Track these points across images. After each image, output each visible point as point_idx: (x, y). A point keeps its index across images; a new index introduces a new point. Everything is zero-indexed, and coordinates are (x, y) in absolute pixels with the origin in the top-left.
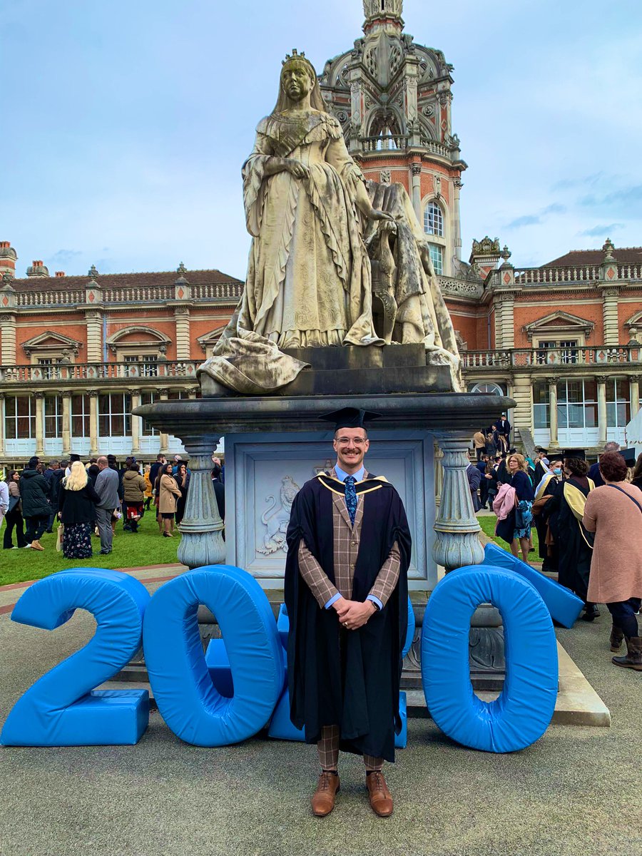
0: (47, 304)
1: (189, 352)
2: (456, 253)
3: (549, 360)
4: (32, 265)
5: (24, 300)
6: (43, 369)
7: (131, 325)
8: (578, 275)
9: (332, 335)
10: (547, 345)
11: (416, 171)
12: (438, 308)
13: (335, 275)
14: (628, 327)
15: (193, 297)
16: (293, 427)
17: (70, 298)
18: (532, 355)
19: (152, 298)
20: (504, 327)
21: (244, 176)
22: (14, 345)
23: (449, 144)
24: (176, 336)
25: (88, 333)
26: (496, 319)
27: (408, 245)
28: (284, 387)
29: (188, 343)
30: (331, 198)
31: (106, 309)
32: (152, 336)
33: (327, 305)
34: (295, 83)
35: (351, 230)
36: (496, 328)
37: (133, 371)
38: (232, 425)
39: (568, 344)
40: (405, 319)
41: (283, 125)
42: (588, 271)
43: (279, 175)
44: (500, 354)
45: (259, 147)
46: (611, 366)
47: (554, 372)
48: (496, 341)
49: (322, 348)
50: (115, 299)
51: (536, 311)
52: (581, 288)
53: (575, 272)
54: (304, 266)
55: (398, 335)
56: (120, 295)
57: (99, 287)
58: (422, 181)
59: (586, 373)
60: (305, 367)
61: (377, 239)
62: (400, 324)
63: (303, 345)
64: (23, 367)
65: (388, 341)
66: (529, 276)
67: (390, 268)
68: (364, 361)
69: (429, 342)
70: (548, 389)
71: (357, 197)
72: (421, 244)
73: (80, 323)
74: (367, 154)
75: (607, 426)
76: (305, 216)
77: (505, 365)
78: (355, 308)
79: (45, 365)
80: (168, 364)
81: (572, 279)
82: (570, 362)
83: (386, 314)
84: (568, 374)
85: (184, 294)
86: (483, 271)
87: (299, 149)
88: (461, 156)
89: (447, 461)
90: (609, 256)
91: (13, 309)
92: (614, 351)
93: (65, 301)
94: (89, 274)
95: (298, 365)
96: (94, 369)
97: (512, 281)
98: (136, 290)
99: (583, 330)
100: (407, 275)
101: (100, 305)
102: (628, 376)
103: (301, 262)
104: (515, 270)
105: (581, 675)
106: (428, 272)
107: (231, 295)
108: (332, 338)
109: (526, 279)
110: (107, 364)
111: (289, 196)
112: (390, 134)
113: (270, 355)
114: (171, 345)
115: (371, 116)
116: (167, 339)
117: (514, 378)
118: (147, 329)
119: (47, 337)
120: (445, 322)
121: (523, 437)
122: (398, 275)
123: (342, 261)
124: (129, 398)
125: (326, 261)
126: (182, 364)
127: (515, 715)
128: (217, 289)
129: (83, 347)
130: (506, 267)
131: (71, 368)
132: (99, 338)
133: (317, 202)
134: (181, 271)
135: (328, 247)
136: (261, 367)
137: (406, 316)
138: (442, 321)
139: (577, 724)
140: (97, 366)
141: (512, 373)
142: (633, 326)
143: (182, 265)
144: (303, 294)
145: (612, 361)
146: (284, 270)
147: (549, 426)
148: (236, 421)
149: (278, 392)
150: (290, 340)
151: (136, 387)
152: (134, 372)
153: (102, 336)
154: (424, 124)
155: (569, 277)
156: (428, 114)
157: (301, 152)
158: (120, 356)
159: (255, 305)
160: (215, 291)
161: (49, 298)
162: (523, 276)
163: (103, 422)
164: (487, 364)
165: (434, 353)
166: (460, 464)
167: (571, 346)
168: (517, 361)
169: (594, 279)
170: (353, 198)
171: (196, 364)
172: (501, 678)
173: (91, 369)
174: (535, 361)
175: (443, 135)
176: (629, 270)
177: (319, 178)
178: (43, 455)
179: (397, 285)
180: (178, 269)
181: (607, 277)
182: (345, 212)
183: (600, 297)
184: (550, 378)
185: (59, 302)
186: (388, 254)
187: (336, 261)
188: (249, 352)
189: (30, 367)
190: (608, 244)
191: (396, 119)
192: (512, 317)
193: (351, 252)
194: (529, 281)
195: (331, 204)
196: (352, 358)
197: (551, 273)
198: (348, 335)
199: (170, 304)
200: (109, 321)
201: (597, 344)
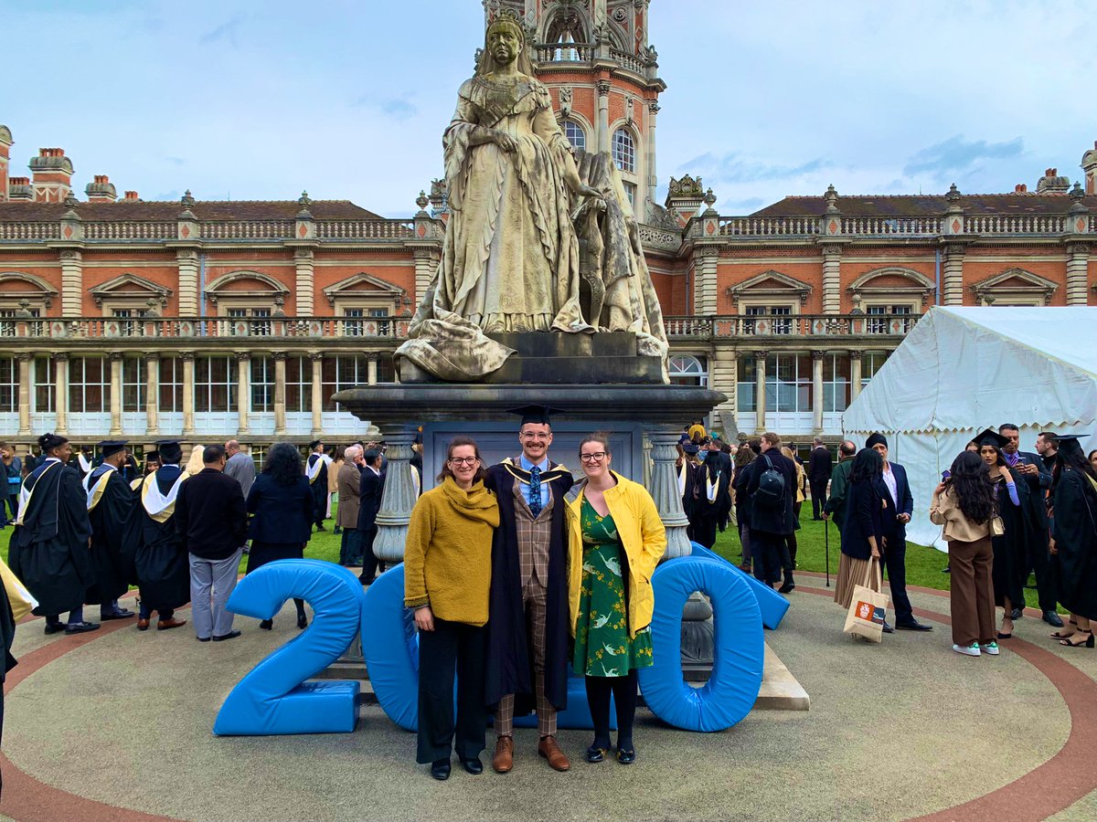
0: (125, 238)
1: (312, 305)
2: (650, 193)
3: (757, 330)
4: (93, 181)
5: (93, 231)
6: (121, 323)
7: (237, 269)
8: (795, 227)
9: (538, 320)
10: (755, 311)
11: (603, 91)
12: (645, 289)
13: (543, 256)
14: (851, 292)
15: (319, 235)
16: (500, 417)
17: (156, 231)
18: (738, 323)
19: (265, 235)
20: (705, 287)
21: (445, 145)
22: (80, 290)
23: (643, 58)
24: (296, 286)
25: (181, 278)
26: (696, 278)
27: (617, 223)
28: (490, 374)
29: (312, 295)
30: (540, 174)
31: (205, 247)
32: (265, 284)
33: (534, 288)
34: (503, 47)
35: (560, 208)
36: (696, 289)
37: (241, 328)
38: (437, 414)
39: (780, 311)
40: (612, 302)
41: (490, 92)
42: (806, 223)
43: (485, 147)
44: (700, 321)
45: (462, 113)
46: (830, 339)
47: (762, 345)
48: (696, 305)
49: (528, 334)
50: (216, 236)
51: (744, 269)
52: (798, 243)
53: (792, 224)
54: (510, 246)
55: (605, 321)
56: (223, 231)
57: (196, 218)
58: (610, 102)
59: (801, 347)
60: (512, 354)
61: (584, 216)
62: (607, 307)
63: (508, 329)
64: (94, 320)
65: (595, 326)
66: (737, 226)
67: (599, 249)
68: (573, 349)
69: (637, 328)
70: (755, 364)
71: (565, 171)
72: (629, 220)
73: (169, 264)
74: (543, 65)
75: (824, 411)
76: (512, 193)
77: (704, 335)
78: (562, 291)
79: (122, 317)
80: (286, 320)
81: (788, 232)
82: (782, 332)
83: (594, 298)
84: (780, 347)
85: (307, 232)
86: (682, 218)
87: (506, 118)
88: (659, 74)
89: (657, 454)
90: (832, 207)
91: (78, 243)
92: (834, 321)
93: (150, 235)
94: (183, 201)
95: (505, 352)
96: (190, 326)
97: (717, 232)
98: (244, 225)
99: (798, 294)
100: (616, 257)
101: (197, 242)
102: (849, 351)
103: (507, 241)
104: (720, 219)
105: (784, 667)
106: (636, 251)
107: (368, 235)
108: (539, 322)
109: (733, 230)
110: (206, 319)
111: (495, 171)
112: (572, 41)
113: (475, 340)
114: (289, 296)
115: (549, 17)
116: (284, 289)
117: (715, 351)
118: (258, 275)
119: (125, 281)
120: (653, 306)
121: (725, 422)
122: (606, 256)
123: (550, 241)
124: (235, 364)
125: (534, 241)
126: (305, 322)
127: (722, 696)
128: (350, 227)
129: (173, 295)
130: (710, 215)
131: (158, 322)
132: (195, 284)
133: (525, 178)
134: (304, 203)
135: (536, 226)
136: (466, 353)
137: (614, 300)
138: (649, 304)
139: (779, 709)
140: (193, 321)
141: (714, 345)
142: (858, 291)
143: (305, 194)
144: (508, 275)
145: (831, 333)
146: (488, 249)
147: (754, 408)
148: (442, 410)
149: (484, 379)
150: (494, 323)
151: (245, 349)
152: (243, 331)
153: (198, 281)
154: (615, 31)
155: (784, 229)
156: (619, 19)
157: (509, 123)
158: (222, 309)
159: (454, 282)
160: (347, 229)
161: (128, 230)
162: (730, 225)
163: (200, 393)
164: (685, 333)
165: (644, 340)
166: (670, 457)
167: (783, 312)
168: (719, 330)
169: (814, 233)
170: (562, 173)
171: (322, 322)
172: (710, 669)
173: (186, 325)
174: (741, 331)
175: (638, 46)
176: (854, 223)
177: (527, 152)
178: (120, 433)
179: (605, 266)
180: (300, 199)
181: (828, 231)
182: (553, 189)
183: (820, 255)
184: (758, 352)
185: (142, 236)
186: (596, 234)
187: (544, 241)
188: (452, 336)
189: (103, 320)
190: (831, 191)
191: (579, 22)
192: (715, 276)
193: (559, 232)
194: (737, 232)
195: (540, 181)
196: (560, 345)
197: (763, 224)
198: (555, 321)
199: (288, 244)
200: (208, 263)
201: (815, 312)
